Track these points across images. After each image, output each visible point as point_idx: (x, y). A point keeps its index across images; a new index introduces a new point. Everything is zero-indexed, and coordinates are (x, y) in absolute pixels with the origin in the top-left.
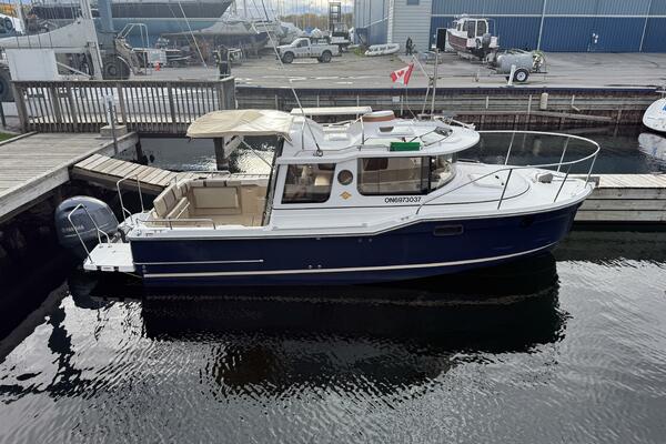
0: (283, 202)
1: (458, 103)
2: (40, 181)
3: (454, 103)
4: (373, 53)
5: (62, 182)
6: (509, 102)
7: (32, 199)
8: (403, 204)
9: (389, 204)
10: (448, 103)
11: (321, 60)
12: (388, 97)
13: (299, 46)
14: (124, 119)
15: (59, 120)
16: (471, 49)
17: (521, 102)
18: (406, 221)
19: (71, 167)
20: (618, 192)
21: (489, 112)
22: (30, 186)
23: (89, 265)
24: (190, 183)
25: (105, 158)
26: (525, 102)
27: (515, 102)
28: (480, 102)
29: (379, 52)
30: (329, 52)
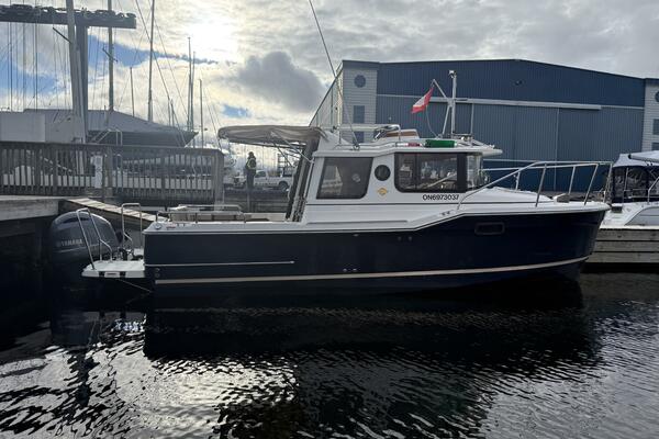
0: (318, 198)
8: (440, 201)
9: (427, 201)
23: (90, 271)
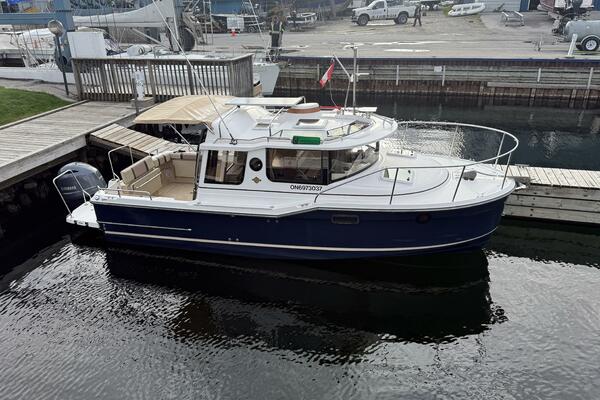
0: (205, 182)
1: (505, 75)
2: (57, 147)
3: (501, 74)
4: (457, 13)
5: (79, 147)
6: (564, 75)
7: (48, 161)
8: (305, 191)
9: (294, 191)
10: (495, 74)
11: (397, 21)
12: (430, 67)
13: (374, 8)
14: (154, 91)
15: (106, 91)
16: (559, 9)
17: (579, 76)
18: (305, 208)
19: (88, 136)
20: (582, 192)
21: (542, 86)
22: (47, 151)
23: (70, 219)
24: (170, 155)
25: (121, 127)
26: (585, 76)
27: (573, 75)
28: (532, 75)
29: (462, 12)
30: (406, 13)
